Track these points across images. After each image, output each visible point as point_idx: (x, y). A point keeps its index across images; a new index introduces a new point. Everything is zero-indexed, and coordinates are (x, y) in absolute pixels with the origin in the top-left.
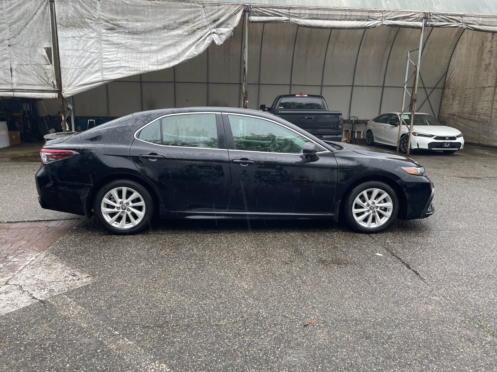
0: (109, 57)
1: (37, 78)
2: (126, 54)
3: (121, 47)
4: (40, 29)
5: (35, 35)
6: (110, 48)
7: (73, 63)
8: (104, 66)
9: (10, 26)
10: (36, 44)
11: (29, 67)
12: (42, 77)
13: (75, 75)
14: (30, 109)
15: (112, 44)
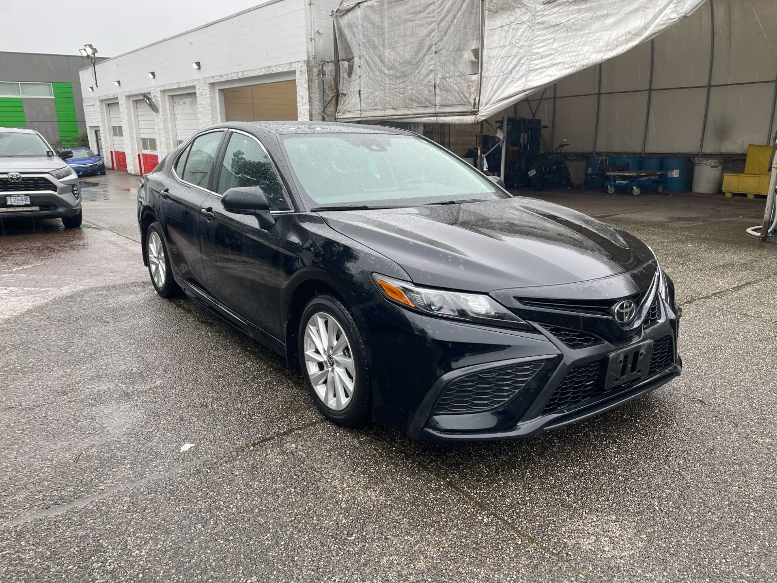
0: (540, 50)
1: (458, 95)
2: (565, 41)
3: (560, 29)
4: (468, 23)
5: (462, 32)
6: (544, 35)
7: (496, 68)
8: (532, 67)
9: (438, 25)
10: (462, 46)
11: (451, 81)
12: (463, 94)
13: (496, 86)
14: (528, 143)
15: (548, 28)
